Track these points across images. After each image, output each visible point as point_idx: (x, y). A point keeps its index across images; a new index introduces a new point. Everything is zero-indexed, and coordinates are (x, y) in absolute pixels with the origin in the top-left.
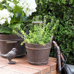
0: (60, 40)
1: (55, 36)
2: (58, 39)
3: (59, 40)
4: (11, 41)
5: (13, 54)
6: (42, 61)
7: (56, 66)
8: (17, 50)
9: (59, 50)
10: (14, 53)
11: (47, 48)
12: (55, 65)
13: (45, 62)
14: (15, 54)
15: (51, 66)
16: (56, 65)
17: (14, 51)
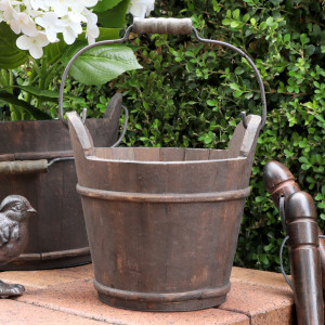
0: (317, 165)
1: (284, 142)
2: (301, 159)
3: (306, 167)
4: (11, 160)
5: (6, 229)
6: (194, 278)
7: (287, 319)
8: (32, 210)
9: (308, 214)
10: (11, 229)
11: (228, 194)
12: (282, 310)
13: (210, 291)
14: (16, 230)
15: (252, 314)
16: (287, 311)
17: (10, 217)
